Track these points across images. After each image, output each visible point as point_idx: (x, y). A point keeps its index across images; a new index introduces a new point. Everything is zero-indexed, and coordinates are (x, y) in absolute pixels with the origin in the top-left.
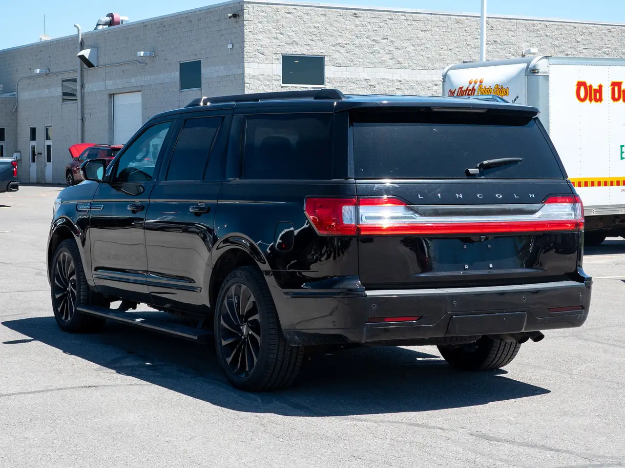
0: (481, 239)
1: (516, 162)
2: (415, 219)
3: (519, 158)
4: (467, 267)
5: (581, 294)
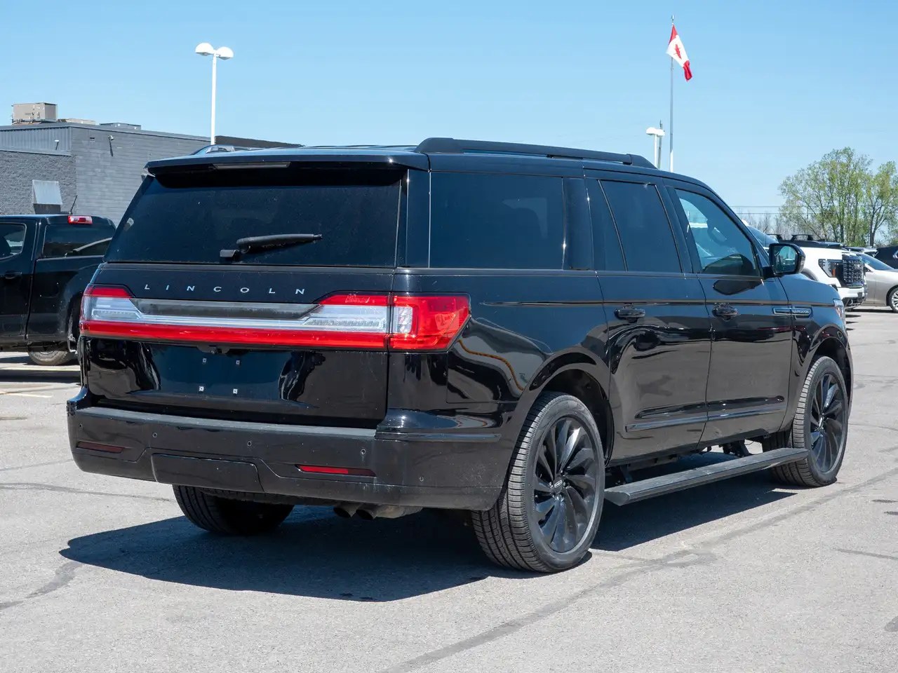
2: (137, 317)
3: (312, 235)
4: (202, 389)
5: (363, 451)
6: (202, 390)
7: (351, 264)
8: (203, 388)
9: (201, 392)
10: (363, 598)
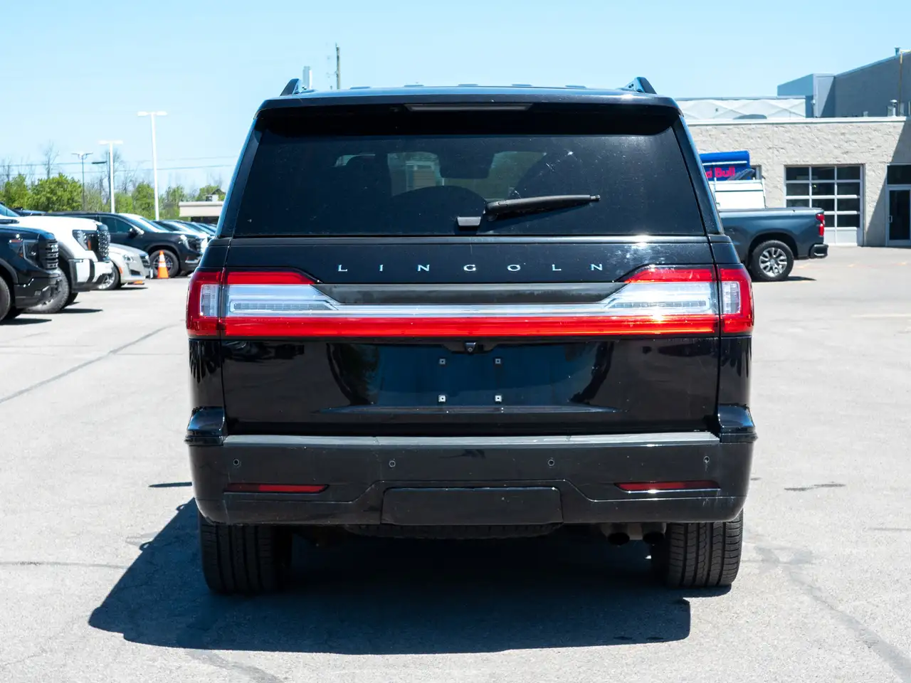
0: (466, 348)
1: (586, 202)
2: (327, 309)
3: (588, 196)
4: (442, 398)
5: (707, 459)
6: (444, 400)
7: (663, 231)
8: (444, 397)
9: (442, 403)
10: (649, 638)
